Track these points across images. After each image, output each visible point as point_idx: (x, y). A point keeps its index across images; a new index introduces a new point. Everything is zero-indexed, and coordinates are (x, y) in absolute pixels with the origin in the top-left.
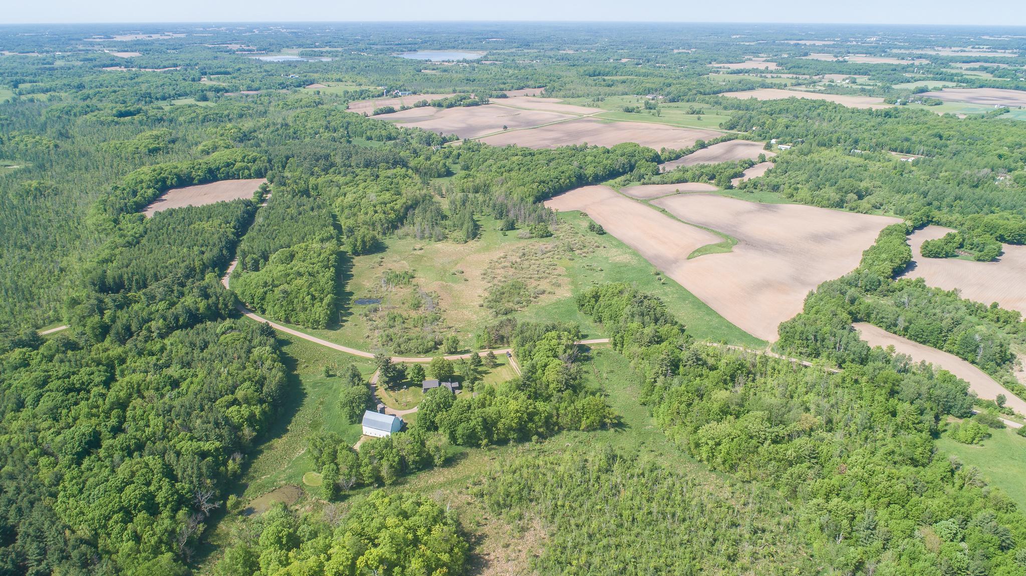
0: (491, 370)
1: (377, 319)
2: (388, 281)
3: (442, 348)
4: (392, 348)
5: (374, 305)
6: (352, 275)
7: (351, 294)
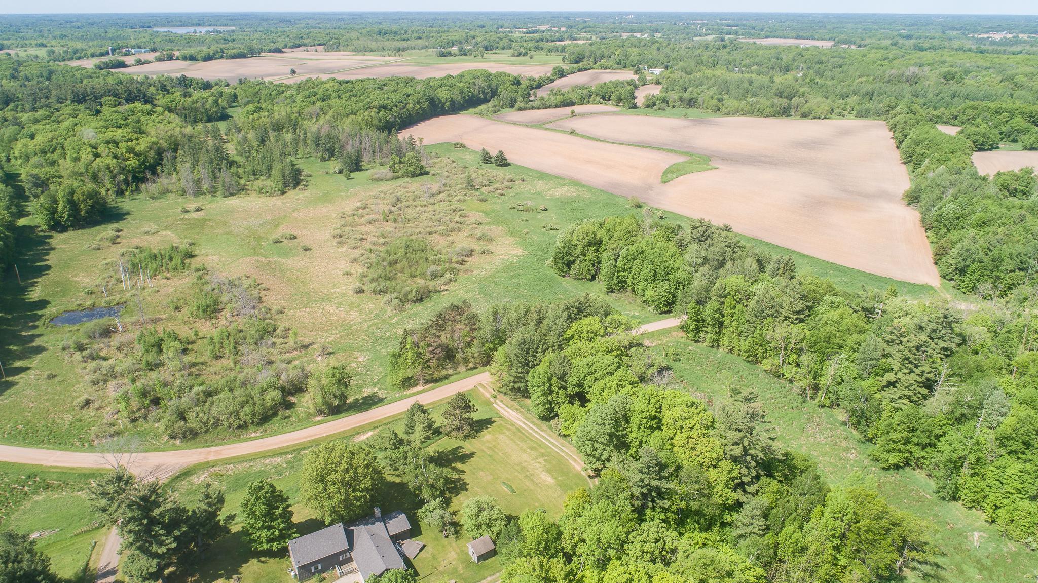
0: (468, 446)
1: (113, 351)
2: (134, 269)
3: (306, 402)
4: (160, 426)
5: (104, 321)
6: (48, 268)
7: (43, 304)
